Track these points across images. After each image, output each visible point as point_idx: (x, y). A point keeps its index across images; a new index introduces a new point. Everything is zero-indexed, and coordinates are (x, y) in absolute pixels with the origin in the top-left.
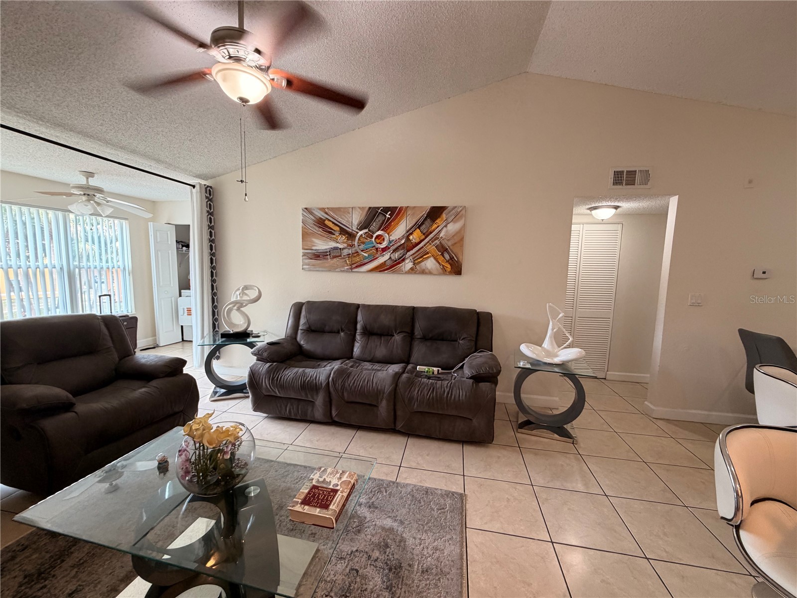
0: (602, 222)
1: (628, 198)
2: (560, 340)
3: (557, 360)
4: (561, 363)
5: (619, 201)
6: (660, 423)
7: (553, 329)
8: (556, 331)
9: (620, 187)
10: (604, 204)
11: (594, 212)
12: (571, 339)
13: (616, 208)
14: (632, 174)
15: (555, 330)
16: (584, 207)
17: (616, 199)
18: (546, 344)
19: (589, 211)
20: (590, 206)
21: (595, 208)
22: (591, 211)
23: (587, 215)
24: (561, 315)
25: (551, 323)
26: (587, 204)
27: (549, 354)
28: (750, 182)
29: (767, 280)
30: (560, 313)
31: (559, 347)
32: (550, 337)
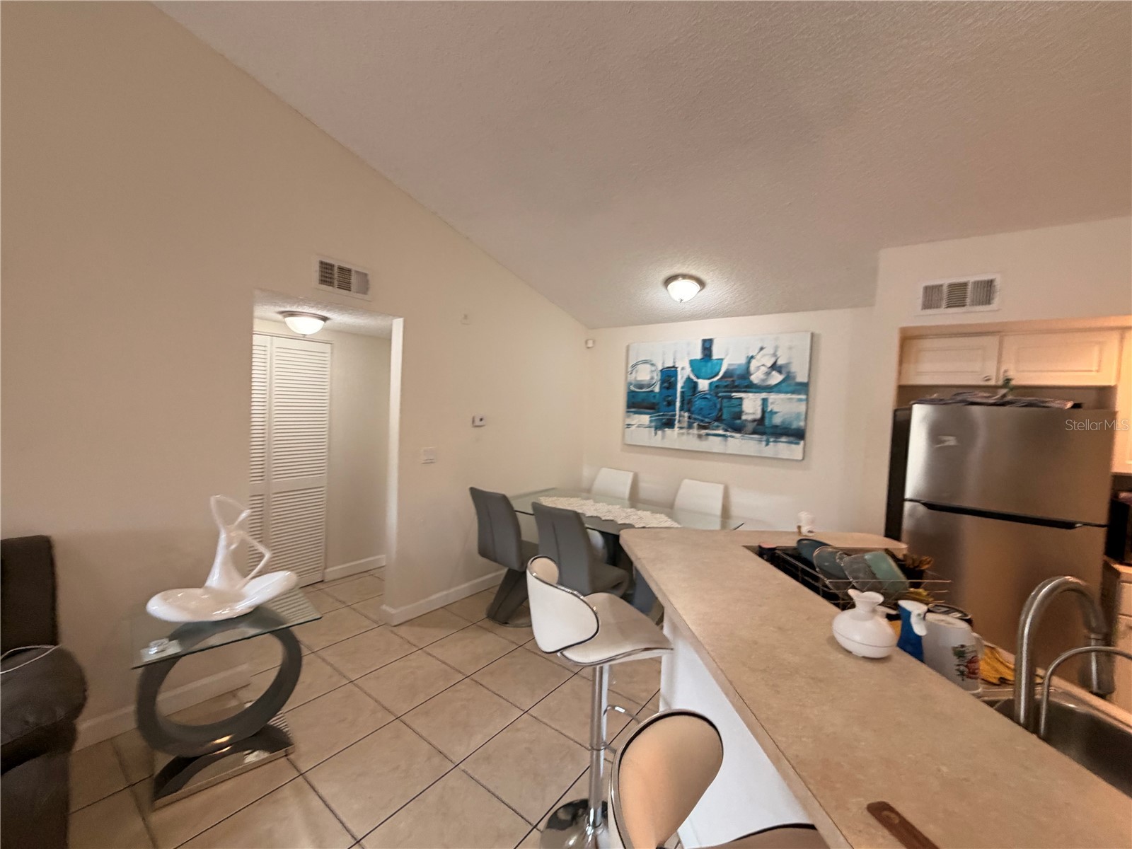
0: (303, 338)
1: (342, 307)
2: (245, 564)
3: (242, 607)
4: (252, 609)
5: (328, 310)
6: (403, 631)
7: (228, 545)
8: (236, 548)
9: (330, 288)
10: (306, 309)
11: (289, 320)
12: (267, 556)
13: (325, 319)
14: (345, 272)
15: (233, 547)
16: (272, 307)
17: (326, 306)
18: (215, 579)
19: (280, 317)
20: (282, 309)
21: (292, 314)
22: (285, 317)
23: (275, 321)
24: (244, 515)
25: (223, 536)
26: (276, 304)
27: (222, 598)
28: (466, 317)
29: (482, 428)
30: (241, 512)
31: (245, 576)
32: (224, 563)
